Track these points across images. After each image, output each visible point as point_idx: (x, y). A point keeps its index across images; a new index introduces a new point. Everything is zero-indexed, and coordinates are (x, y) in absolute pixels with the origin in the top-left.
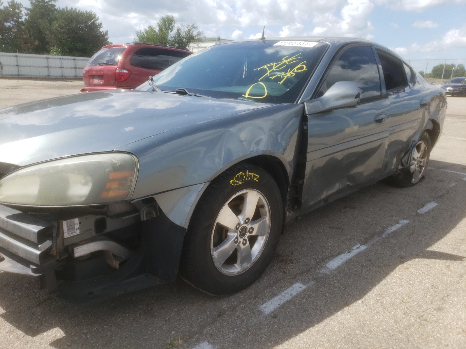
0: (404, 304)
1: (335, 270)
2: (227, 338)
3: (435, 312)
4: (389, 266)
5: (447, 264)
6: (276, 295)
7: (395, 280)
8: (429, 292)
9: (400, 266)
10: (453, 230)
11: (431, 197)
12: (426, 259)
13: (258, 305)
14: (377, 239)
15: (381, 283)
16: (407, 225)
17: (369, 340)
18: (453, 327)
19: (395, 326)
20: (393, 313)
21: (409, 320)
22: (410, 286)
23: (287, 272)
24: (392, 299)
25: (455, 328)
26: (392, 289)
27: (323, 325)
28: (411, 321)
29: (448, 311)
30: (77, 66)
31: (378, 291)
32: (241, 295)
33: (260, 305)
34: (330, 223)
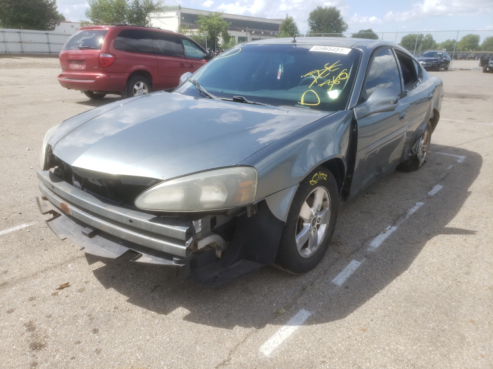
0: (440, 271)
1: (378, 248)
2: (318, 305)
3: (465, 276)
4: (420, 242)
5: (464, 238)
6: (340, 271)
7: (428, 254)
8: (456, 261)
9: (428, 242)
10: (461, 209)
11: (436, 180)
12: (446, 235)
13: (330, 280)
14: (402, 221)
15: (418, 256)
16: (423, 206)
17: (423, 299)
18: (481, 285)
19: (438, 287)
20: (434, 278)
21: (448, 282)
22: (441, 258)
23: (341, 252)
24: (430, 268)
25: (483, 286)
26: (428, 260)
27: (385, 291)
28: (449, 284)
29: (475, 275)
30: (23, 40)
31: (417, 263)
32: (313, 273)
33: (332, 280)
34: (359, 208)
